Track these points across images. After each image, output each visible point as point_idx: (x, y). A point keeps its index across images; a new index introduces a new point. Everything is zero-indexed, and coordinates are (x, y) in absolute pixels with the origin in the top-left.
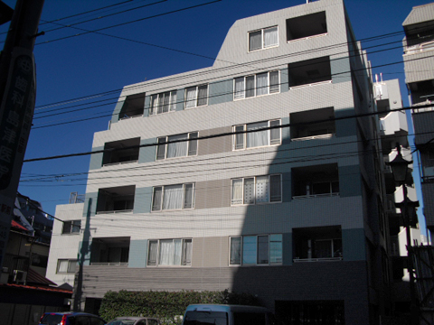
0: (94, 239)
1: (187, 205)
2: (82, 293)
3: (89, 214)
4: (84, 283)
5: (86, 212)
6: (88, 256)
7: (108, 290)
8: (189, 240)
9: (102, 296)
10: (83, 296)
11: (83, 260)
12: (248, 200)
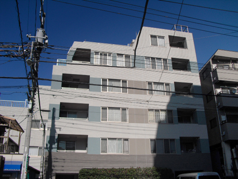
0: (59, 135)
1: (124, 120)
2: (52, 170)
3: (53, 118)
4: (53, 164)
5: (51, 116)
6: (55, 146)
8: (126, 140)
9: (78, 172)
10: (54, 172)
11: (51, 148)
12: (157, 121)
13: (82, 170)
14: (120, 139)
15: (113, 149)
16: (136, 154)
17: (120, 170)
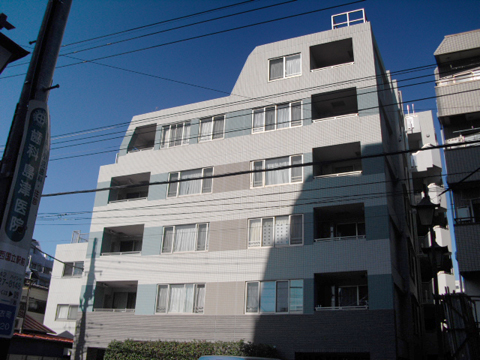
0: (98, 283)
1: (200, 246)
2: (85, 342)
3: (94, 255)
4: (87, 331)
5: (91, 252)
6: (91, 302)
7: (113, 339)
8: (201, 286)
9: (106, 346)
10: (86, 345)
11: (86, 305)
12: (267, 242)
13: (113, 342)
14: (189, 285)
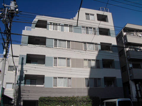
0: (25, 75)
2: (21, 98)
3: (22, 64)
4: (22, 93)
5: (21, 63)
6: (23, 82)
9: (38, 99)
10: (22, 99)
11: (20, 83)
12: (89, 67)
13: (41, 97)
14: (65, 78)
15: (61, 84)
16: (76, 88)
17: (66, 98)
